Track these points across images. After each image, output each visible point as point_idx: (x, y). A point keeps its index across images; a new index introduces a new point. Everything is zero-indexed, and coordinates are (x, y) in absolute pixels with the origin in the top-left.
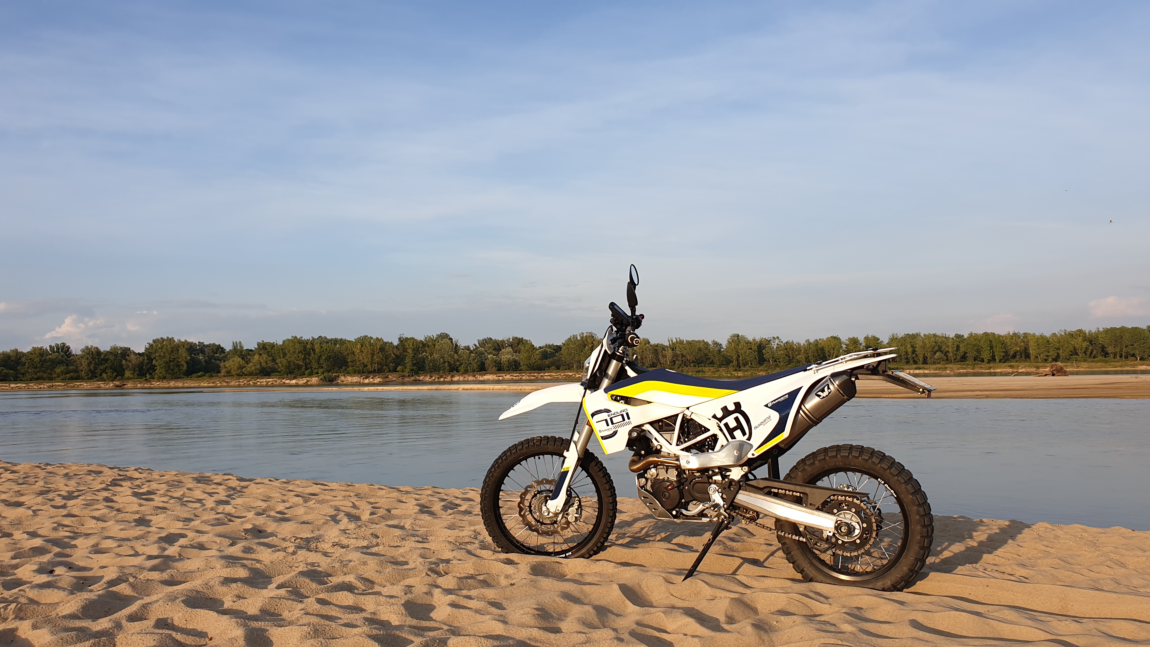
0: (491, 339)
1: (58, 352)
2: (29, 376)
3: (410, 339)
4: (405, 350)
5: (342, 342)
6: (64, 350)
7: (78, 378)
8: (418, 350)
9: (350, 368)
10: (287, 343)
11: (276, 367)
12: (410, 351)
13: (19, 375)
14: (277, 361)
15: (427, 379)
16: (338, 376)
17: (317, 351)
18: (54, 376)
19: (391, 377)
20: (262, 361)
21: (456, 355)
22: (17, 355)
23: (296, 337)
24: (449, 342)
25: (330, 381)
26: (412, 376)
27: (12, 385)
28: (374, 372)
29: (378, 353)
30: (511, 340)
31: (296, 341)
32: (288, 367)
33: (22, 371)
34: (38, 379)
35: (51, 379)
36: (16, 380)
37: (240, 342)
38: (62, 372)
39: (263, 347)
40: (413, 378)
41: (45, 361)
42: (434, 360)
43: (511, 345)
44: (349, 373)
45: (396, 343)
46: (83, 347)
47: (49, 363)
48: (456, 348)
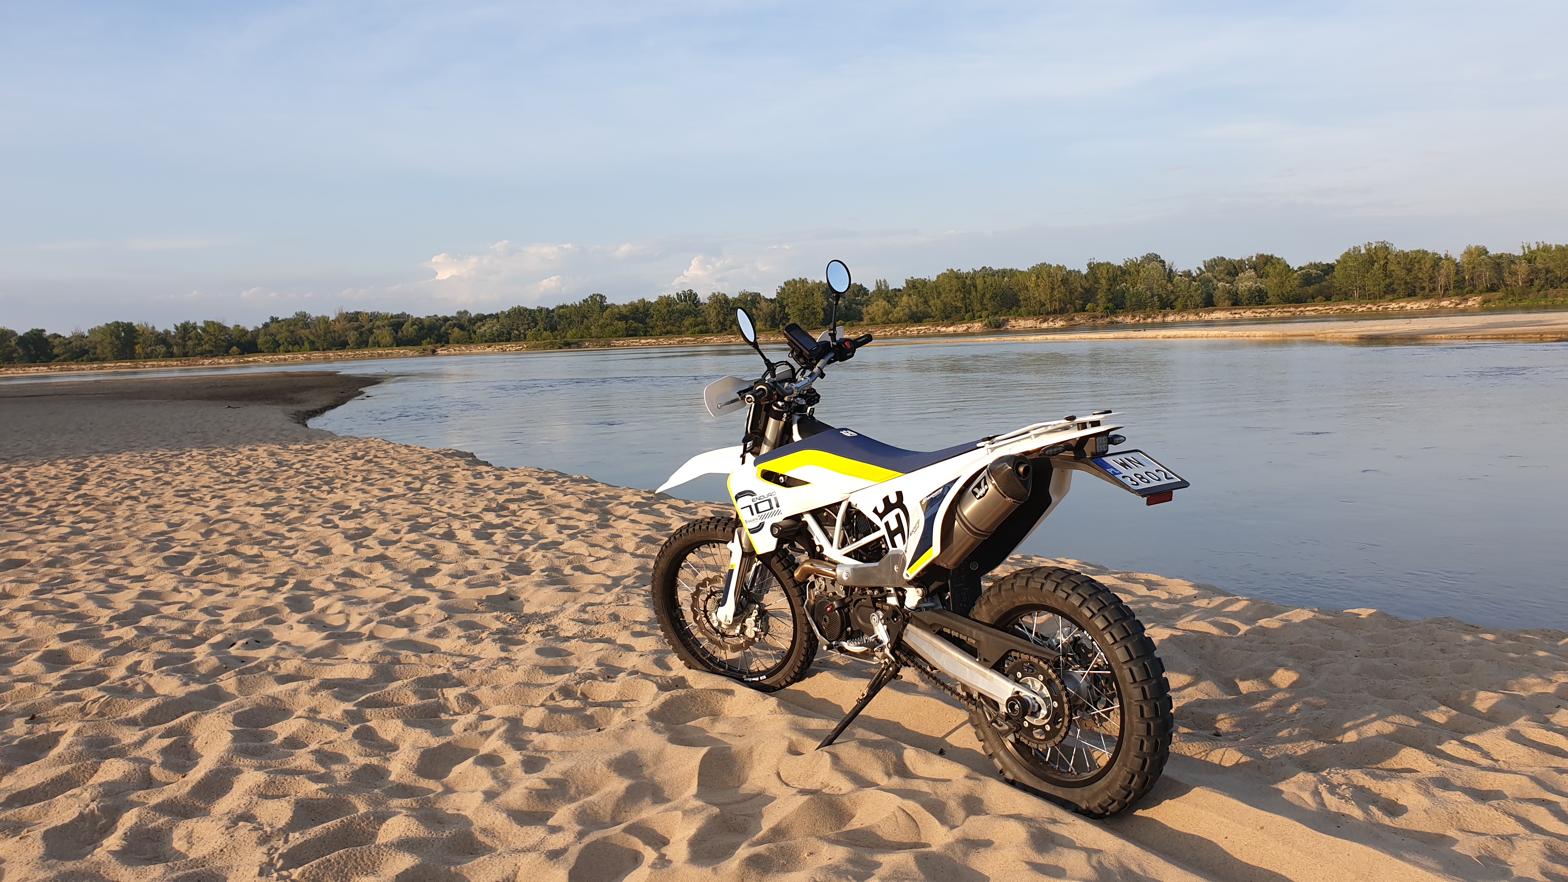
0: (1223, 259)
1: (686, 301)
2: (658, 330)
3: (1103, 264)
4: (1097, 281)
5: (1012, 273)
6: (691, 297)
7: (707, 332)
8: (1115, 280)
9: (1023, 309)
10: (941, 278)
11: (930, 311)
12: (1103, 281)
13: (649, 329)
14: (930, 304)
15: (1129, 320)
16: (1008, 320)
17: (979, 287)
18: (683, 329)
19: (1078, 319)
20: (911, 303)
21: (1169, 285)
22: (644, 306)
23: (952, 270)
24: (1159, 265)
25: (996, 327)
26: (1107, 316)
27: (643, 341)
28: (1055, 312)
29: (1060, 286)
30: (1254, 259)
31: (954, 276)
32: (944, 311)
33: (651, 324)
34: (667, 333)
35: (680, 333)
36: (646, 334)
37: (885, 281)
38: (691, 324)
39: (914, 285)
40: (1108, 320)
41: (673, 312)
42: (1138, 294)
43: (1254, 267)
44: (1021, 316)
45: (1084, 271)
46: (710, 294)
47: (677, 315)
48: (1170, 275)
